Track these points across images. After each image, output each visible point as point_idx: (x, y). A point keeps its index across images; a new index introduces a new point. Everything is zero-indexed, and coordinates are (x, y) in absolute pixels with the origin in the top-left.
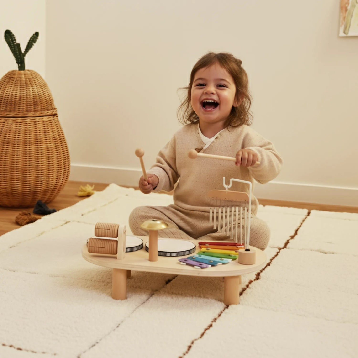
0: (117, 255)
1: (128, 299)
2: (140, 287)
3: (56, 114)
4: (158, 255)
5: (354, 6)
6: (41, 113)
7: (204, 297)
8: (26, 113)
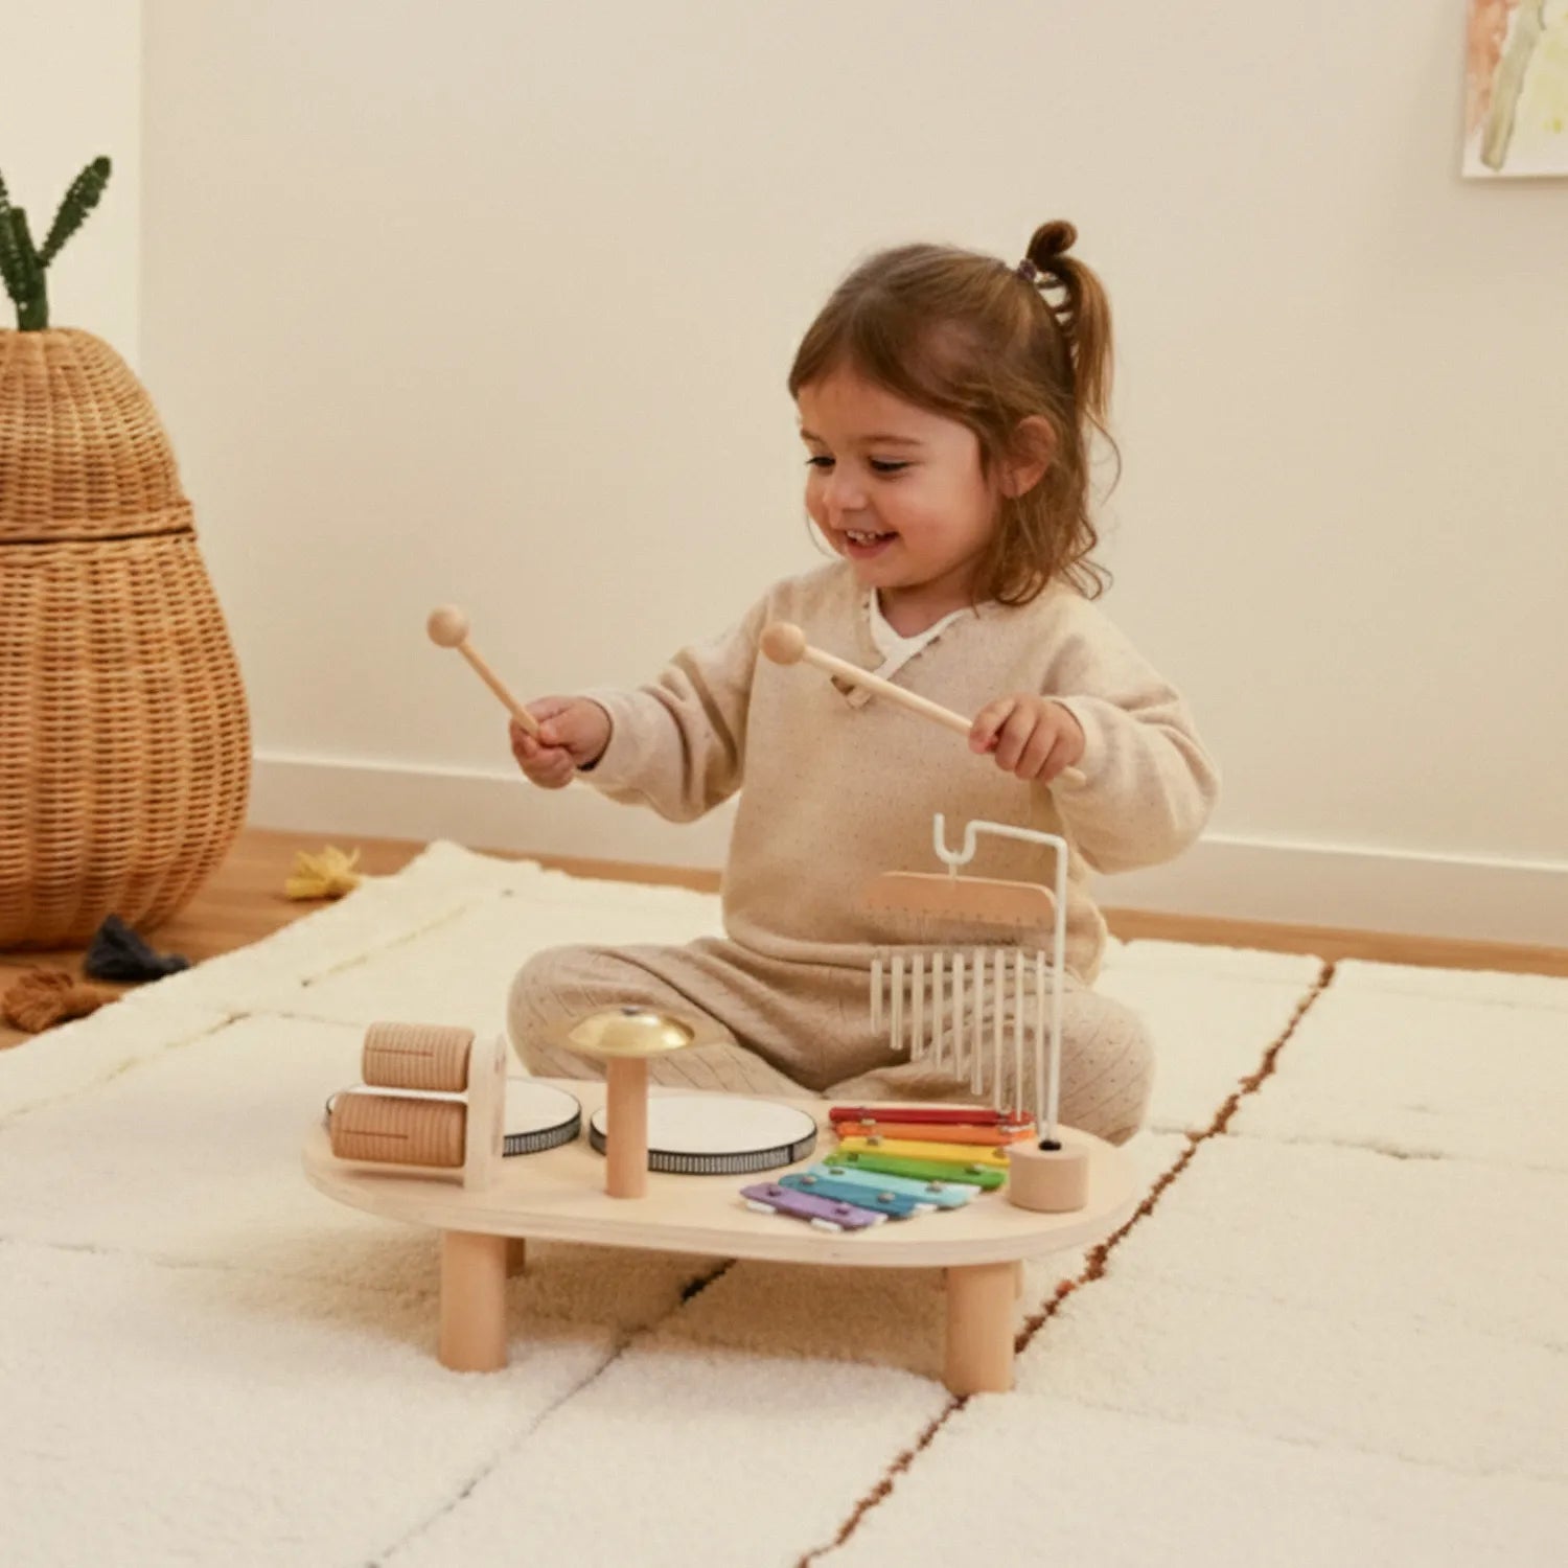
0: (467, 1172)
1: (517, 1370)
2: (565, 1315)
3: (186, 529)
4: (647, 1169)
5: (1528, 42)
6: (121, 525)
7: (856, 1359)
8: (51, 522)
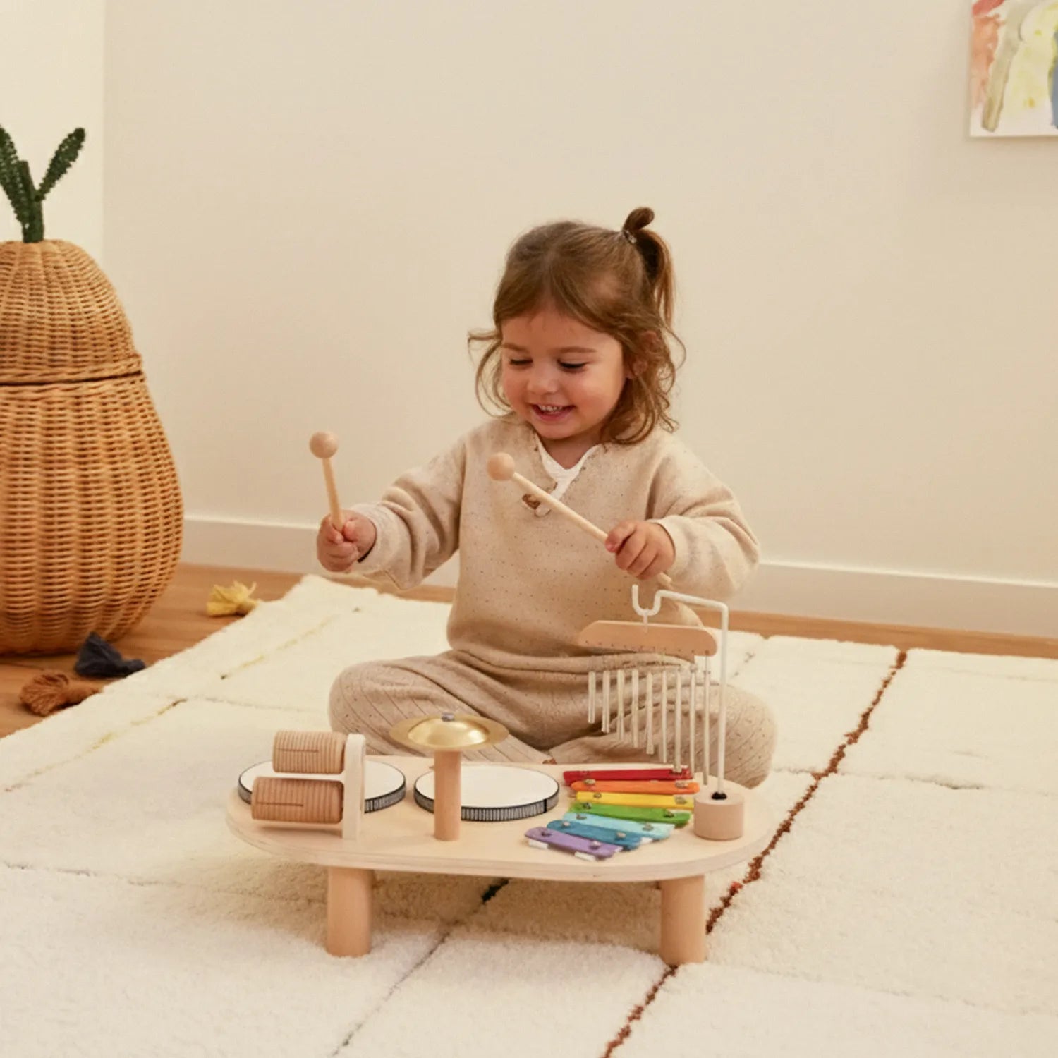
0: (345, 825)
1: (375, 954)
2: (406, 915)
3: (138, 373)
4: (462, 819)
5: (1011, 49)
6: (95, 371)
7: (602, 941)
8: (47, 371)
